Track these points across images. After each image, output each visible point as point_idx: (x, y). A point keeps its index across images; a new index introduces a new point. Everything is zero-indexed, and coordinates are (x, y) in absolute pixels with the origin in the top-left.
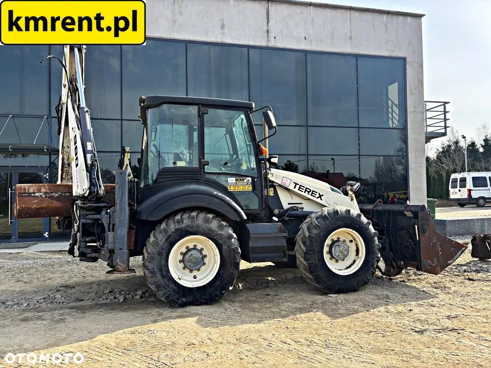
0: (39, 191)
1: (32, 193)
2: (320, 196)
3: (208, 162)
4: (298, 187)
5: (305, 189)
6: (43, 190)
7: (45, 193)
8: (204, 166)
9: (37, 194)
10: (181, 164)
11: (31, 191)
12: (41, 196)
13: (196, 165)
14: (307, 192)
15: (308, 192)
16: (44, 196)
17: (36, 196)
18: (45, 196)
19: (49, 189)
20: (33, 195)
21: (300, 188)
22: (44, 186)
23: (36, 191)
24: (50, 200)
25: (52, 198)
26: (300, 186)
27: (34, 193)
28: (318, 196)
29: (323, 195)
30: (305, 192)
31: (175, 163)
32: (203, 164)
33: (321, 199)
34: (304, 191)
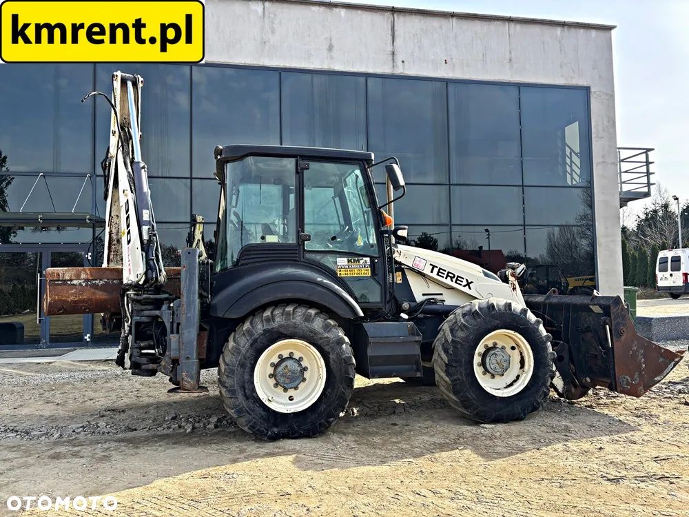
0: (78, 277)
1: (68, 280)
2: (468, 284)
3: (309, 236)
4: (436, 270)
5: (446, 273)
6: (83, 276)
7: (87, 280)
8: (304, 241)
9: (75, 282)
10: (271, 239)
11: (67, 277)
12: (80, 284)
13: (292, 240)
14: (449, 278)
15: (452, 278)
16: (84, 284)
17: (74, 285)
18: (86, 285)
19: (91, 275)
20: (69, 282)
21: (439, 272)
22: (84, 270)
23: (73, 278)
24: (93, 290)
25: (96, 287)
26: (440, 269)
27: (71, 280)
28: (465, 283)
29: (472, 282)
30: (446, 278)
31: (263, 238)
32: (302, 238)
33: (470, 288)
34: (445, 276)
